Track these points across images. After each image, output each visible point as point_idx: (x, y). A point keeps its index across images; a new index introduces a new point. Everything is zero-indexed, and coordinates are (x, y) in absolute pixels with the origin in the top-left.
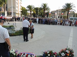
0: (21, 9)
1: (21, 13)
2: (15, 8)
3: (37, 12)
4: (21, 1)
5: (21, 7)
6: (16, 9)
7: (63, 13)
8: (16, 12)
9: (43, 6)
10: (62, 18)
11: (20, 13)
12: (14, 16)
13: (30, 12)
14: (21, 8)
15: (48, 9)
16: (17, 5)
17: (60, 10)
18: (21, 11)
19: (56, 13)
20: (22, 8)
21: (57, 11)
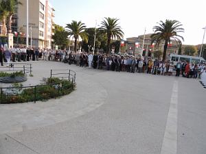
0: (53, 30)
1: (53, 40)
2: (38, 27)
3: (91, 39)
4: (54, 10)
5: (53, 25)
6: (40, 29)
7: (153, 44)
8: (40, 37)
9: (106, 25)
10: (153, 55)
11: (50, 40)
12: (34, 47)
13: (74, 39)
14: (54, 28)
15: (118, 32)
16: (43, 21)
17: (146, 36)
18: (53, 34)
19: (137, 44)
20: (56, 28)
21: (141, 38)
